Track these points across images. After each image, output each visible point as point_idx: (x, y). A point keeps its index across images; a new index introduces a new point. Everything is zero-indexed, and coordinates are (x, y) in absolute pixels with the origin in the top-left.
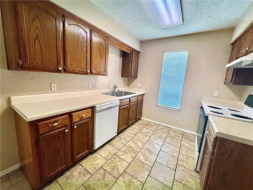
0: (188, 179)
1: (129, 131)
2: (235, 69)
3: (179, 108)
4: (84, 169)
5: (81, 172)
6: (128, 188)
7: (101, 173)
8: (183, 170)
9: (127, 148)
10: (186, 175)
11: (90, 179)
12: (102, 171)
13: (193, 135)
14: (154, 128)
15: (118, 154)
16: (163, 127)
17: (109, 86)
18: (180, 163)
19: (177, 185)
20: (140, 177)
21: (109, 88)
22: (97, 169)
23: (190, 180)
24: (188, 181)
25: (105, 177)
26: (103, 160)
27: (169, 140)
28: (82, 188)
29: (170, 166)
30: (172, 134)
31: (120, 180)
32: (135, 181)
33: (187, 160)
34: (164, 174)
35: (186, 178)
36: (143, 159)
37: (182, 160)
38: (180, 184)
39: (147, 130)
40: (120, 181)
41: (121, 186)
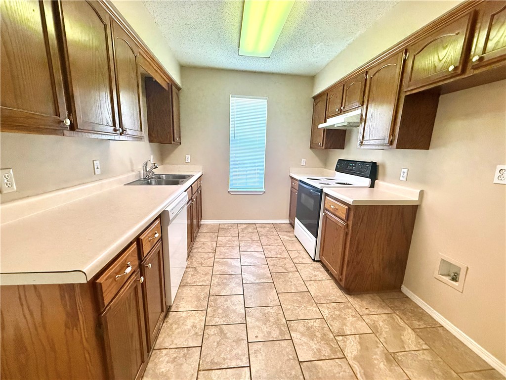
0: (314, 274)
1: (199, 250)
2: (325, 130)
3: (263, 190)
4: (174, 350)
5: (175, 358)
6: (268, 323)
7: (212, 333)
8: (304, 267)
9: (220, 277)
10: (310, 270)
11: (204, 354)
12: (212, 331)
13: (284, 224)
14: (234, 232)
15: (212, 292)
16: (244, 226)
17: (132, 165)
18: (296, 261)
19: (310, 285)
20: (271, 302)
21: (133, 171)
22: (200, 333)
23: (316, 273)
24: (315, 276)
25: (225, 332)
26: (197, 315)
27: (264, 240)
28: (204, 374)
29: (289, 270)
30: (263, 231)
31: (250, 321)
32: (268, 310)
33: (300, 255)
34: (291, 282)
35: (312, 274)
36: (255, 278)
37: (295, 258)
38: (312, 282)
39: (227, 238)
40: (251, 323)
41: (259, 327)
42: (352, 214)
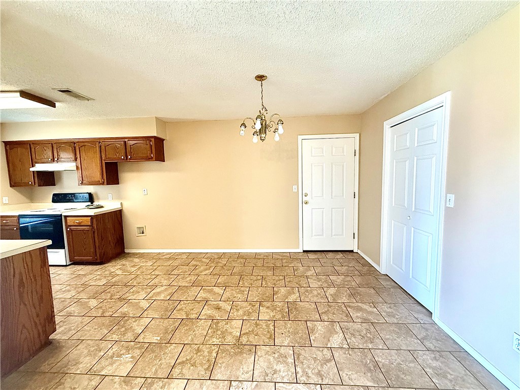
42: (94, 220)
